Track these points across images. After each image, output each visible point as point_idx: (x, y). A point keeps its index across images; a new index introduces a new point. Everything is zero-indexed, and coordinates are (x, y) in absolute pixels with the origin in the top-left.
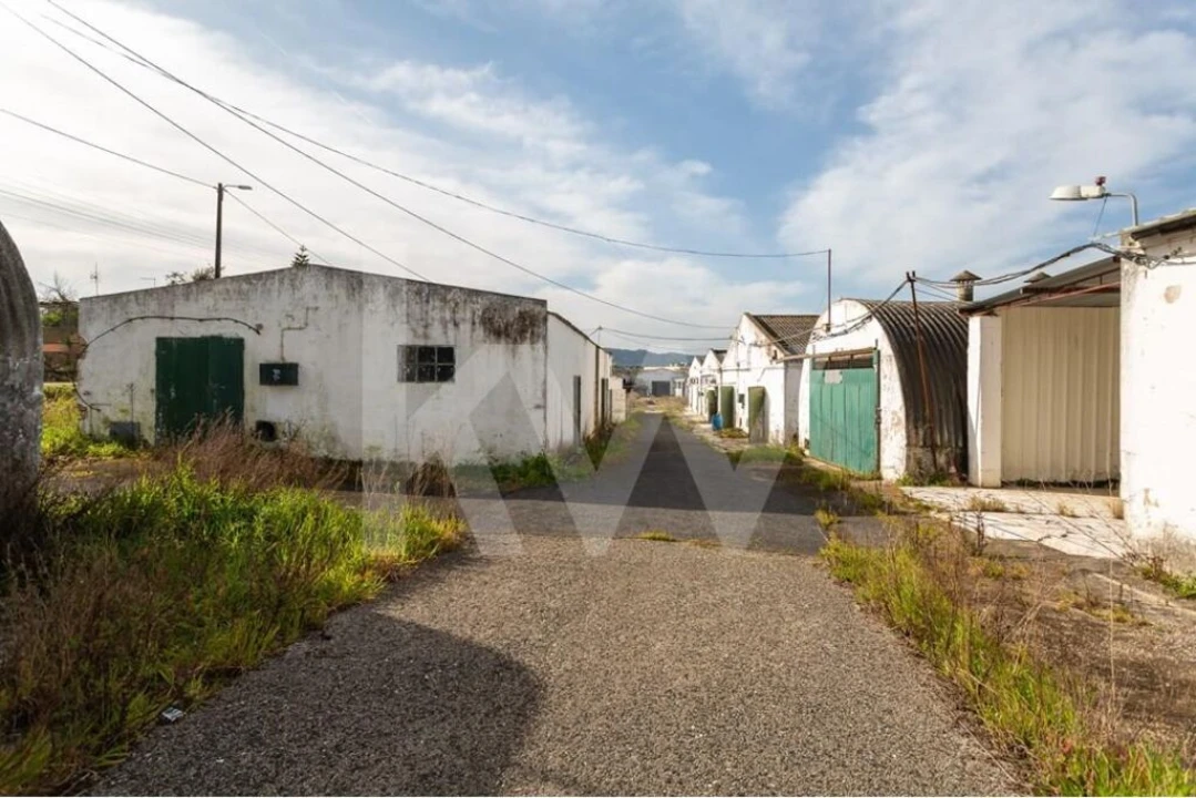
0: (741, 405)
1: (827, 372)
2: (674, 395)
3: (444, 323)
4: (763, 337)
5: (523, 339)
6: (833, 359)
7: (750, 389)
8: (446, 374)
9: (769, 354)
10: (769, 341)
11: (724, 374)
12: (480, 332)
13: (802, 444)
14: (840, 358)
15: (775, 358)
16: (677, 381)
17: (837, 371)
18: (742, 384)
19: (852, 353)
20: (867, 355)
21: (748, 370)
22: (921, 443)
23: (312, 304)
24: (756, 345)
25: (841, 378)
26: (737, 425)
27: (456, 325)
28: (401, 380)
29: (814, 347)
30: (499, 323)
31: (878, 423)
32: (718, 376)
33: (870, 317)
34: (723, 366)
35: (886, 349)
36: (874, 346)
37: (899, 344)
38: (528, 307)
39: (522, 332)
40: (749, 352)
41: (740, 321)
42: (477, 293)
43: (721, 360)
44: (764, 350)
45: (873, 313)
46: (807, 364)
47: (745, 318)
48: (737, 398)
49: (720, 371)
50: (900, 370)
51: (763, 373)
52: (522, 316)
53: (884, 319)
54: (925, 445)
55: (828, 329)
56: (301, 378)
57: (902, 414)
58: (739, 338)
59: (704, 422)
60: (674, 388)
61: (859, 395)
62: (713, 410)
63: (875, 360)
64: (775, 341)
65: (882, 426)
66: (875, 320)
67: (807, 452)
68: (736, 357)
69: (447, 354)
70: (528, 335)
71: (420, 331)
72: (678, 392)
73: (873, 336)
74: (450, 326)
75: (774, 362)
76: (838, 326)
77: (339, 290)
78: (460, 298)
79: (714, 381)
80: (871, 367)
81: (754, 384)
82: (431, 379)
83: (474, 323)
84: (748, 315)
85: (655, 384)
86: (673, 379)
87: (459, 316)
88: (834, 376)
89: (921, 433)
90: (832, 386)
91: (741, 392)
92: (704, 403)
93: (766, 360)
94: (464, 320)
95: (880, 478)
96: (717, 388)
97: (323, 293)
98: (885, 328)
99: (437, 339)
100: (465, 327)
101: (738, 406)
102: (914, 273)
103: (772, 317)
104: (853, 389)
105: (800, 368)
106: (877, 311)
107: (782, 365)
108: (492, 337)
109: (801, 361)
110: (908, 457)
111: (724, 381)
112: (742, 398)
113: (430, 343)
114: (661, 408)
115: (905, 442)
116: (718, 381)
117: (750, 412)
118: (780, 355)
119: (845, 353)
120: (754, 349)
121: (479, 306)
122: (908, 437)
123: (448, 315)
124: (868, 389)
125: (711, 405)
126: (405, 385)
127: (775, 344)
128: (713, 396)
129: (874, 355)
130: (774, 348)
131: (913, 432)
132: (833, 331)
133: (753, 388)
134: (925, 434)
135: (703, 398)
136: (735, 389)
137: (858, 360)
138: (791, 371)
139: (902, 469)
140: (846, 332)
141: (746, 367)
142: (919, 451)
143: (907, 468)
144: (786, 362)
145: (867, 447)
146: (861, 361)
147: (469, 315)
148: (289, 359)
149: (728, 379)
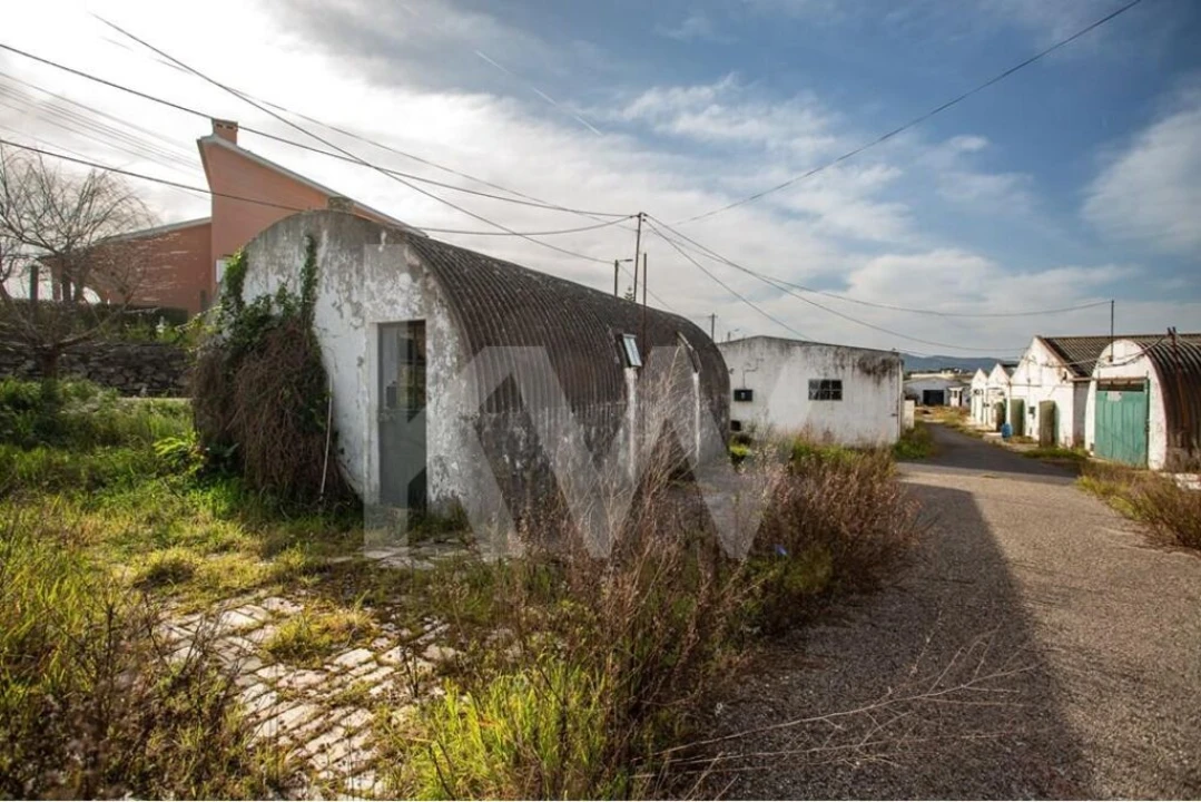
0: (1031, 416)
1: (1109, 392)
2: (948, 405)
3: (836, 367)
4: (1054, 360)
5: (884, 375)
6: (1115, 382)
7: (1041, 403)
8: (837, 396)
9: (1059, 374)
10: (1059, 364)
11: (1013, 388)
12: (857, 371)
13: (1087, 447)
14: (1119, 383)
15: (1065, 378)
16: (953, 389)
17: (1117, 393)
18: (1033, 399)
19: (1130, 380)
20: (1140, 382)
21: (1038, 386)
22: (1179, 444)
23: (760, 357)
24: (1047, 365)
25: (1120, 397)
26: (1027, 434)
27: (843, 368)
28: (810, 398)
29: (1099, 373)
30: (870, 366)
31: (1147, 430)
32: (1006, 389)
33: (1142, 355)
34: (1012, 381)
35: (1154, 379)
36: (1145, 375)
37: (1164, 374)
38: (887, 357)
39: (884, 371)
40: (1041, 371)
41: (1031, 341)
42: (856, 349)
43: (1010, 374)
44: (1055, 370)
45: (1146, 353)
46: (1093, 385)
47: (1036, 342)
48: (1027, 410)
49: (1010, 384)
50: (1164, 394)
51: (1054, 389)
52: (884, 362)
53: (1155, 356)
54: (1183, 446)
55: (1111, 360)
56: (754, 397)
57: (1164, 425)
58: (1030, 357)
59: (992, 431)
60: (949, 397)
61: (1133, 409)
62: (1001, 420)
63: (1146, 386)
64: (1066, 364)
65: (1150, 433)
66: (1146, 357)
67: (1092, 454)
68: (1028, 373)
69: (837, 384)
70: (888, 373)
71: (822, 372)
72: (954, 401)
73: (1145, 368)
74: (840, 368)
75: (1064, 382)
76: (1119, 359)
77: (775, 349)
78: (845, 352)
79: (1002, 394)
80: (1142, 390)
81: (1045, 398)
82: (828, 398)
83: (854, 367)
84: (1040, 338)
85: (927, 393)
86: (947, 388)
87: (845, 362)
88: (1114, 396)
89: (1179, 437)
90: (1113, 403)
91: (1032, 405)
92: (992, 414)
93: (1057, 380)
94: (848, 365)
95: (1148, 468)
96: (1005, 400)
97: (765, 351)
98: (1154, 364)
99: (832, 376)
100: (849, 369)
101: (1028, 417)
102: (1174, 329)
103: (1064, 339)
104: (1129, 406)
105: (1088, 387)
106: (1150, 350)
107: (1071, 384)
108: (865, 375)
109: (1088, 382)
110: (1168, 454)
111: (1013, 394)
112: (1032, 410)
113: (827, 378)
114: (940, 418)
115: (1165, 443)
116: (1007, 394)
117: (1040, 421)
118: (1070, 376)
119: (1123, 379)
120: (1045, 369)
121: (857, 357)
122: (1168, 439)
123: (838, 362)
124: (1140, 407)
125: (998, 415)
126: (813, 402)
127: (1066, 367)
128: (1002, 408)
129: (1145, 382)
130: (1064, 370)
131: (1172, 437)
132: (1115, 362)
133: (1045, 402)
134: (1182, 439)
135: (989, 409)
136: (1026, 402)
137: (1133, 385)
138: (1079, 389)
139: (1163, 461)
140: (1124, 364)
141: (1037, 383)
142: (1178, 451)
143: (1167, 461)
144: (1076, 383)
145: (1139, 446)
146: (1135, 386)
147: (850, 362)
148: (748, 388)
149: (1017, 393)
